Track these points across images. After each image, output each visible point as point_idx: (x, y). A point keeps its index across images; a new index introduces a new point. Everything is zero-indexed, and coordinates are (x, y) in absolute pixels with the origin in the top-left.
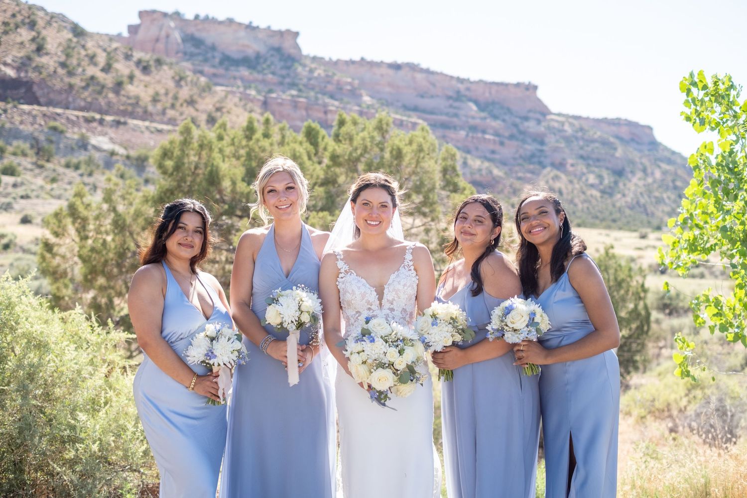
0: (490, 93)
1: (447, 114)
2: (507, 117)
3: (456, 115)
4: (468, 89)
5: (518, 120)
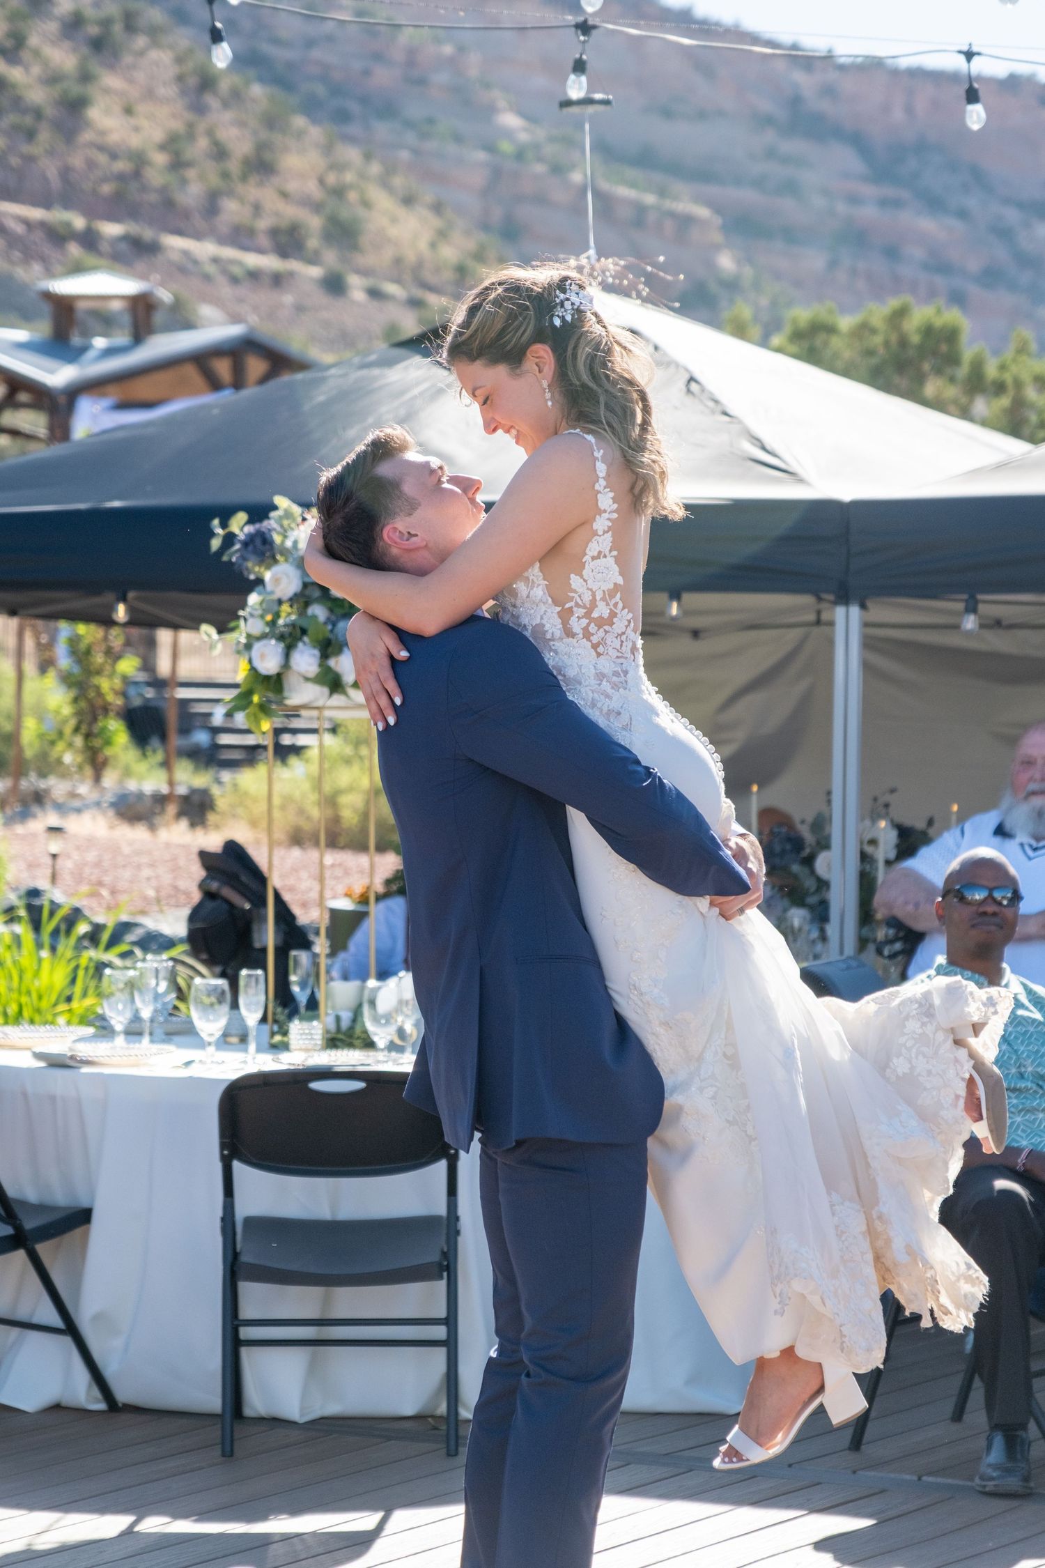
0: (909, 110)
1: (759, 183)
2: (972, 202)
3: (790, 188)
4: (829, 91)
5: (1012, 216)
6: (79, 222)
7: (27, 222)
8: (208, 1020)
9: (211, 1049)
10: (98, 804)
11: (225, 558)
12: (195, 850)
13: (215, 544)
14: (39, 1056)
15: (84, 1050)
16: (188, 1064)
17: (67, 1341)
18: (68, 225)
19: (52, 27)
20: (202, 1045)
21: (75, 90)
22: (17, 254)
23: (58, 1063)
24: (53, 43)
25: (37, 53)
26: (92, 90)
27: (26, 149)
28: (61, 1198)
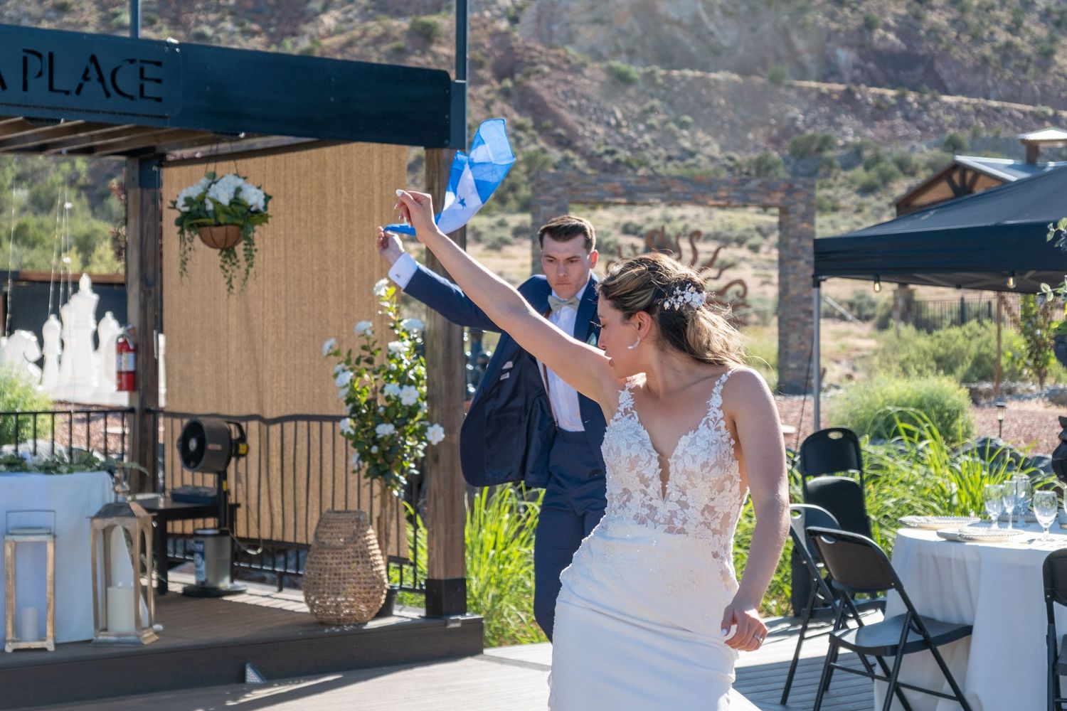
6: (1050, 112)
7: (1024, 113)
8: (1045, 515)
9: (1047, 532)
10: (1040, 395)
11: (1056, 246)
12: (1057, 417)
13: (1050, 237)
14: (940, 535)
15: (969, 531)
16: (1031, 541)
17: (957, 704)
18: (1044, 113)
19: (1035, 16)
20: (1041, 529)
21: (1047, 46)
22: (1019, 129)
23: (952, 539)
24: (1036, 24)
25: (1028, 30)
26: (1057, 47)
27: (1023, 76)
28: (955, 619)
